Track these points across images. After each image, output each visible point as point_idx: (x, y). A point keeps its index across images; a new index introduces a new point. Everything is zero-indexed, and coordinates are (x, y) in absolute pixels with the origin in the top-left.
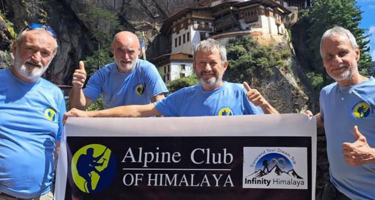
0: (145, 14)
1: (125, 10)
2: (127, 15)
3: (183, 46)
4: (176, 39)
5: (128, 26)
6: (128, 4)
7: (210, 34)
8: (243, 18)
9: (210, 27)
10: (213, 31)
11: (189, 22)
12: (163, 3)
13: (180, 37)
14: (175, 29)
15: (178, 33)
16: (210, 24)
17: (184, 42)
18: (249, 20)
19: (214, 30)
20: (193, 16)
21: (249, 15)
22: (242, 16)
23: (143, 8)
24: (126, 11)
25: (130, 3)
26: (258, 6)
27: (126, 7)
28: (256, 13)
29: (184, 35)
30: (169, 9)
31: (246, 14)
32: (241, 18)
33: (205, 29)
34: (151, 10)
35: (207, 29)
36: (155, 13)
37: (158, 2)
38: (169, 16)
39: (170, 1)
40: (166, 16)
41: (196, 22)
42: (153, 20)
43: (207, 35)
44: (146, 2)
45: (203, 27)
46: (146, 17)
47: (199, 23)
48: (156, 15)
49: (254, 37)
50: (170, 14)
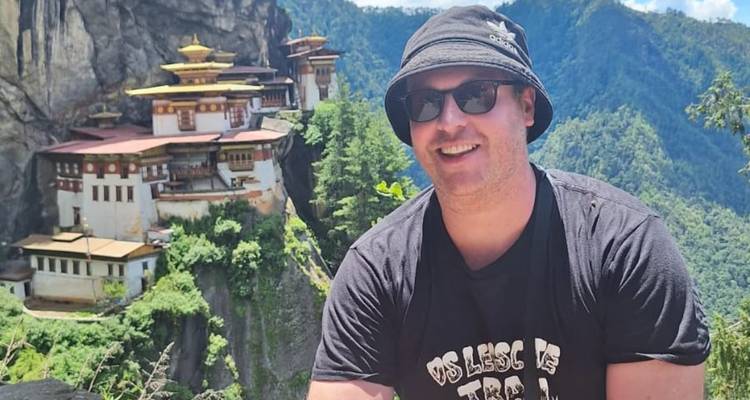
0: (6, 115)
3: (115, 205)
4: (95, 188)
8: (226, 160)
9: (165, 172)
10: (168, 179)
11: (133, 167)
13: (106, 187)
16: (164, 166)
17: (118, 199)
21: (238, 159)
22: (223, 157)
28: (250, 158)
29: (119, 188)
31: (232, 156)
32: (222, 161)
33: (158, 178)
34: (17, 107)
35: (161, 176)
36: (25, 113)
37: (30, 92)
38: (51, 117)
39: (54, 90)
40: (45, 116)
41: (145, 169)
42: (21, 126)
43: (160, 188)
44: (7, 92)
45: (155, 174)
46: (8, 121)
47: (149, 170)
48: (28, 118)
49: (250, 200)
50: (54, 114)
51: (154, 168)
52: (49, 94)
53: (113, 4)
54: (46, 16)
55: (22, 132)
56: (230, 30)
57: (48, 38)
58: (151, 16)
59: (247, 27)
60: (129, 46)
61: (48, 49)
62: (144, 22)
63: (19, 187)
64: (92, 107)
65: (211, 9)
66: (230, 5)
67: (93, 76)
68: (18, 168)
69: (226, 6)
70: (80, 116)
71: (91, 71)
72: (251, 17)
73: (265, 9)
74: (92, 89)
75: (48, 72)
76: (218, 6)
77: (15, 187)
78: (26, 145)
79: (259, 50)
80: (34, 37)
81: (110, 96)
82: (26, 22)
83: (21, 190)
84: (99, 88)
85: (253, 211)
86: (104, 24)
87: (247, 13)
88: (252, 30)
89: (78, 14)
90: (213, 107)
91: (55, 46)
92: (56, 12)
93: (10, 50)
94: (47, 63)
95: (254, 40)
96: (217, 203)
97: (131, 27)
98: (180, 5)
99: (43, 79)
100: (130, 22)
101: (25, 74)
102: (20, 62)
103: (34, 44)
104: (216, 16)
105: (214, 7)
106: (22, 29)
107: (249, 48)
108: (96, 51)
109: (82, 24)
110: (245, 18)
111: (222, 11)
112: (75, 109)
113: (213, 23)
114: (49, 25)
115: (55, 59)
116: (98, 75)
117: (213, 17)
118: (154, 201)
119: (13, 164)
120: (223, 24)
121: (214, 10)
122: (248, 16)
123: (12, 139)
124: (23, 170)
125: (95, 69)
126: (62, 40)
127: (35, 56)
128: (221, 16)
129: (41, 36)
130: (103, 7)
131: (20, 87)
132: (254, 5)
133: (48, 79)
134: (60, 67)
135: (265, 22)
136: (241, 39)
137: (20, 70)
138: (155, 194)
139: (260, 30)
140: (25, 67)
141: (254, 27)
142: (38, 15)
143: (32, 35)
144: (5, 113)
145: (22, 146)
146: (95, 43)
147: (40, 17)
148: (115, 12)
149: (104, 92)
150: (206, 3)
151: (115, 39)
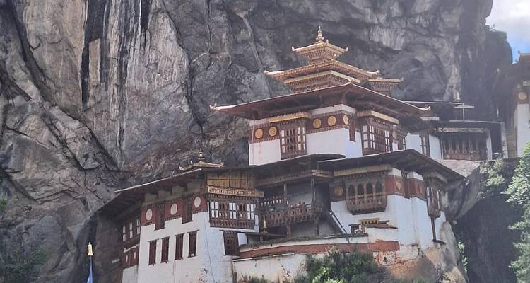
0: (61, 158)
1: (7, 147)
2: (12, 160)
3: (174, 267)
4: (153, 244)
5: (12, 190)
6: (17, 131)
7: (248, 235)
8: (342, 198)
9: (250, 216)
10: (257, 230)
11: (197, 203)
12: (109, 131)
13: (166, 241)
14: (149, 215)
15: (160, 226)
16: (250, 207)
17: (179, 255)
18: (361, 206)
19: (261, 224)
20: (211, 190)
21: (361, 192)
22: (339, 192)
23: (55, 142)
24: (11, 148)
25: (22, 129)
26: (388, 171)
27: (9, 138)
28: (379, 189)
29: (179, 238)
30: (123, 148)
31: (351, 188)
32: (337, 199)
33: (237, 223)
34: (76, 147)
35: (242, 223)
36: (87, 156)
37: (96, 129)
38: (123, 166)
39: (128, 126)
40: (115, 164)
41: (215, 205)
42: (81, 176)
43: (242, 239)
44: (66, 127)
45: (233, 215)
46: (64, 168)
47: (221, 207)
48: (90, 164)
49: (375, 254)
50: (127, 162)
51: (233, 206)
52: (122, 131)
53: (218, 7)
54: (123, 20)
55: (81, 183)
56: (397, 48)
57: (123, 52)
58: (276, 28)
59: (426, 46)
60: (242, 69)
61: (123, 67)
62: (266, 38)
63: (68, 260)
64: (184, 156)
65: (363, 14)
66: (396, 10)
67: (186, 108)
68: (70, 234)
69: (389, 11)
70: (167, 168)
71: (183, 101)
72: (432, 30)
73: (455, 19)
74: (183, 128)
75: (122, 100)
76: (375, 9)
77: (63, 261)
78: (84, 202)
79: (446, 81)
80: (105, 49)
81: (213, 143)
82: (95, 30)
83: (71, 265)
84: (196, 128)
85: (381, 273)
86: (203, 35)
87: (425, 24)
88: (434, 50)
89: (167, 19)
90: (332, 121)
91: (133, 63)
92: (137, 16)
93: (73, 69)
94: (120, 87)
95: (438, 66)
96: (320, 256)
97: (245, 42)
98: (318, 10)
99: (114, 109)
100: (244, 35)
101: (90, 102)
102: (85, 85)
103: (105, 60)
104: (373, 25)
105: (369, 11)
106: (89, 39)
107: (429, 78)
108: (192, 72)
109: (172, 35)
110: (421, 31)
111: (382, 18)
112: (159, 157)
113: (369, 36)
114: (126, 34)
115: (132, 82)
116: (194, 109)
117: (369, 26)
118: (229, 257)
119: (63, 228)
120: (385, 38)
121: (369, 16)
122: (427, 29)
123: (66, 193)
124: (75, 236)
125: (189, 99)
126: (143, 55)
127: (105, 77)
128: (381, 26)
129: (114, 49)
130: (204, 10)
131: (84, 122)
132: (436, 12)
133: (122, 109)
134: (137, 93)
135: (457, 39)
136: (417, 63)
137: (85, 97)
138: (232, 248)
139: (446, 50)
140: (91, 92)
141: (437, 45)
142: (111, 20)
143: (102, 46)
144: (60, 157)
145: (79, 203)
146: (190, 62)
147: (114, 22)
148: (221, 18)
149: (205, 137)
150: (356, 5)
151: (220, 57)
